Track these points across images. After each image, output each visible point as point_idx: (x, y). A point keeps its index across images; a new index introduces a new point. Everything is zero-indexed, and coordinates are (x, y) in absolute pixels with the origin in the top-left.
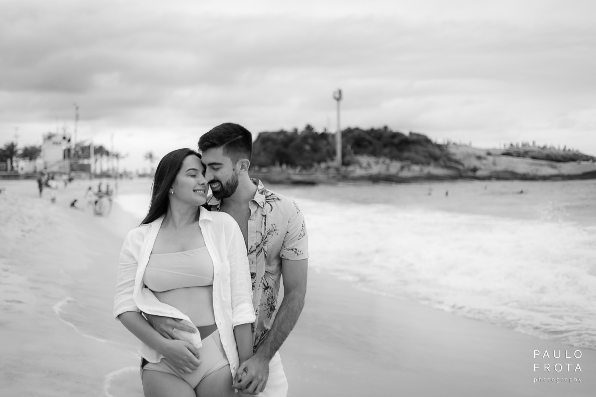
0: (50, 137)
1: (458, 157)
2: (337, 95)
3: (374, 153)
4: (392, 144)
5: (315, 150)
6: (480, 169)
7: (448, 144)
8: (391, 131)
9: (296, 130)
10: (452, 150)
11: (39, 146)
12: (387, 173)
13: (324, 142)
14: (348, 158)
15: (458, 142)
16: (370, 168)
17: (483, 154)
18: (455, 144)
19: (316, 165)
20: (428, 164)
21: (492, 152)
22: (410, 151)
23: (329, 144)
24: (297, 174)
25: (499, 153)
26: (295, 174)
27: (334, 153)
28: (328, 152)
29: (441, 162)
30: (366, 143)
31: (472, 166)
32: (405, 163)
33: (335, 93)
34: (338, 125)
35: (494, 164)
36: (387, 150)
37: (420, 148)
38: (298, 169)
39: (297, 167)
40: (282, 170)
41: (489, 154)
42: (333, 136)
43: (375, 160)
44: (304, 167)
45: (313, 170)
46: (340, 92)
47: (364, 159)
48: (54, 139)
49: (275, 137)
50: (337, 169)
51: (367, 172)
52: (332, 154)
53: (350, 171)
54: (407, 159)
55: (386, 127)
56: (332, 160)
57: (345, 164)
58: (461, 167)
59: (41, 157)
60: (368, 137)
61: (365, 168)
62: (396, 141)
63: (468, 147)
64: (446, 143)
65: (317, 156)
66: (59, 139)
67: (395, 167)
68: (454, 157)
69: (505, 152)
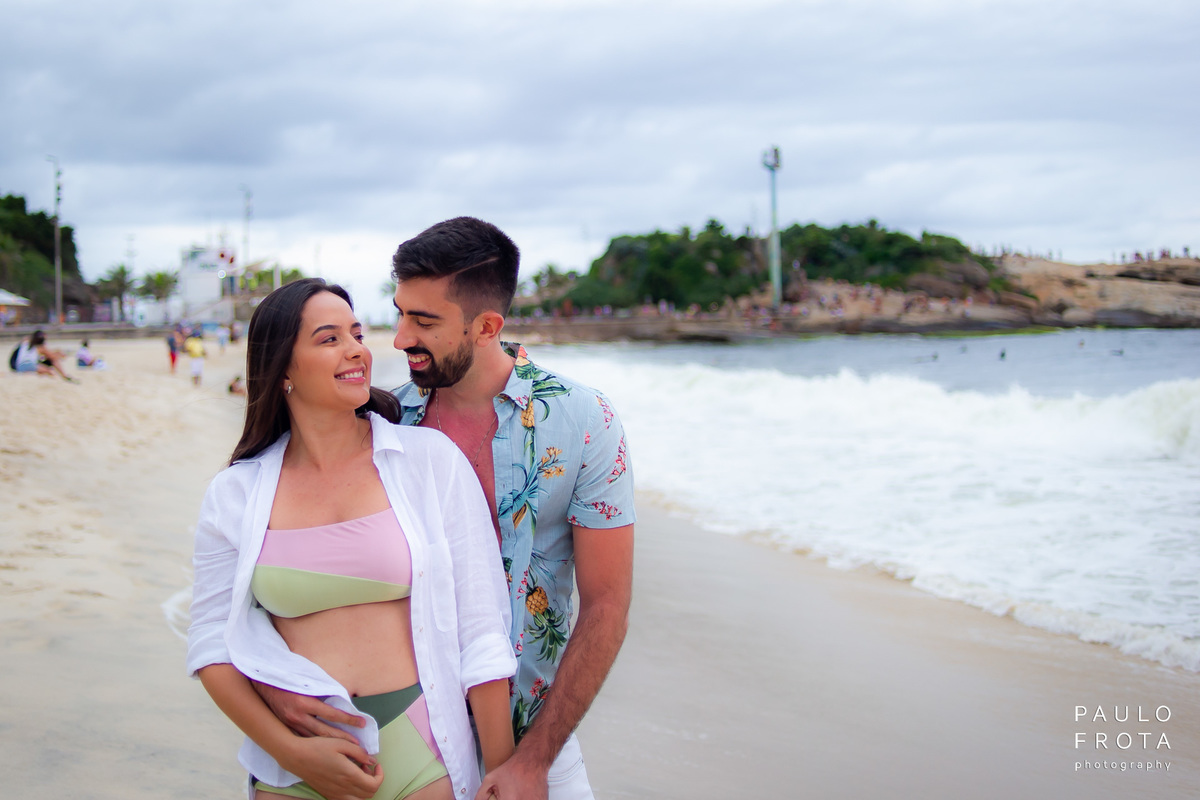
0: (194, 254)
1: (1023, 283)
2: (771, 160)
3: (849, 277)
4: (886, 258)
5: (726, 271)
6: (1073, 306)
7: (1005, 255)
8: (883, 230)
9: (686, 232)
10: (1013, 268)
11: (175, 271)
12: (877, 317)
13: (746, 256)
14: (794, 288)
15: (1024, 251)
16: (841, 307)
17: (1077, 275)
18: (1018, 255)
19: (728, 301)
20: (962, 297)
21: (1096, 271)
22: (922, 270)
23: (754, 258)
24: (691, 321)
25: (1112, 272)
26: (686, 320)
27: (767, 277)
28: (754, 275)
29: (989, 293)
30: (831, 257)
31: (1055, 301)
32: (911, 296)
33: (766, 155)
34: (774, 220)
35: (1102, 296)
36: (875, 271)
37: (944, 265)
38: (692, 311)
39: (690, 307)
40: (659, 313)
41: (1091, 275)
42: (764, 243)
43: (850, 291)
44: (705, 307)
45: (723, 313)
46: (776, 152)
47: (827, 290)
48: (203, 258)
49: (643, 246)
50: (773, 311)
51: (833, 316)
52: (761, 280)
53: (800, 314)
54: (918, 288)
55: (873, 223)
56: (762, 291)
57: (789, 299)
58: (1031, 303)
59: (177, 294)
60: (835, 244)
61: (831, 308)
62: (895, 251)
63: (1045, 260)
64: (999, 254)
65: (732, 284)
66: (213, 257)
67: (892, 305)
68: (1016, 283)
69: (1123, 270)
